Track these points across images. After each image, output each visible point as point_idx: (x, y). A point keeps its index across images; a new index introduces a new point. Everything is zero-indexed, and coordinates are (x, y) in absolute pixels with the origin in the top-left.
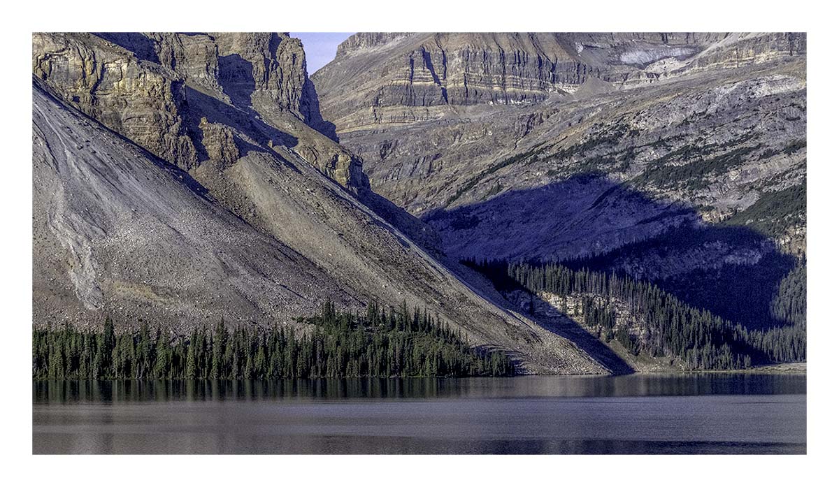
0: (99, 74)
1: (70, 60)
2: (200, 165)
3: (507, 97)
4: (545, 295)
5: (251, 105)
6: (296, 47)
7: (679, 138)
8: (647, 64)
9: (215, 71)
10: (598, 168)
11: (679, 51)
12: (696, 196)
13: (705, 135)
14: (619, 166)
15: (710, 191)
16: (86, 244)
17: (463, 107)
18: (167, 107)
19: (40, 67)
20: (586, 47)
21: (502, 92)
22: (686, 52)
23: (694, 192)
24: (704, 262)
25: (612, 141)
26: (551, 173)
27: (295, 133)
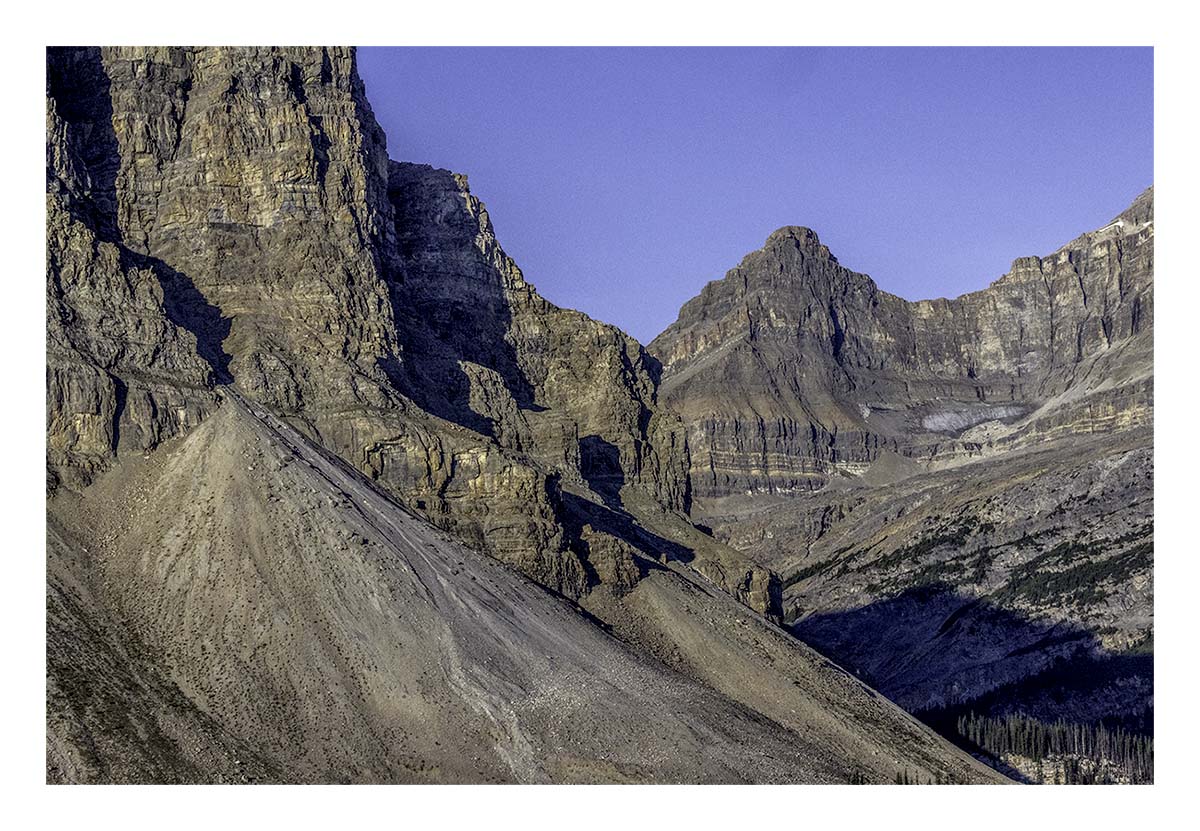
0: (449, 469)
1: (408, 451)
2: (591, 591)
3: (770, 485)
4: (1011, 758)
5: (622, 505)
6: (674, 423)
7: (1053, 532)
8: (960, 431)
9: (577, 459)
10: (941, 579)
11: (1004, 412)
12: (1089, 613)
13: (1091, 527)
14: (970, 575)
15: (1108, 606)
16: (505, 709)
17: (711, 499)
18: (542, 512)
19: (369, 462)
20: (874, 409)
21: (763, 477)
22: (1013, 412)
23: (1086, 608)
24: (1118, 707)
25: (957, 541)
26: (872, 588)
27: (688, 544)
